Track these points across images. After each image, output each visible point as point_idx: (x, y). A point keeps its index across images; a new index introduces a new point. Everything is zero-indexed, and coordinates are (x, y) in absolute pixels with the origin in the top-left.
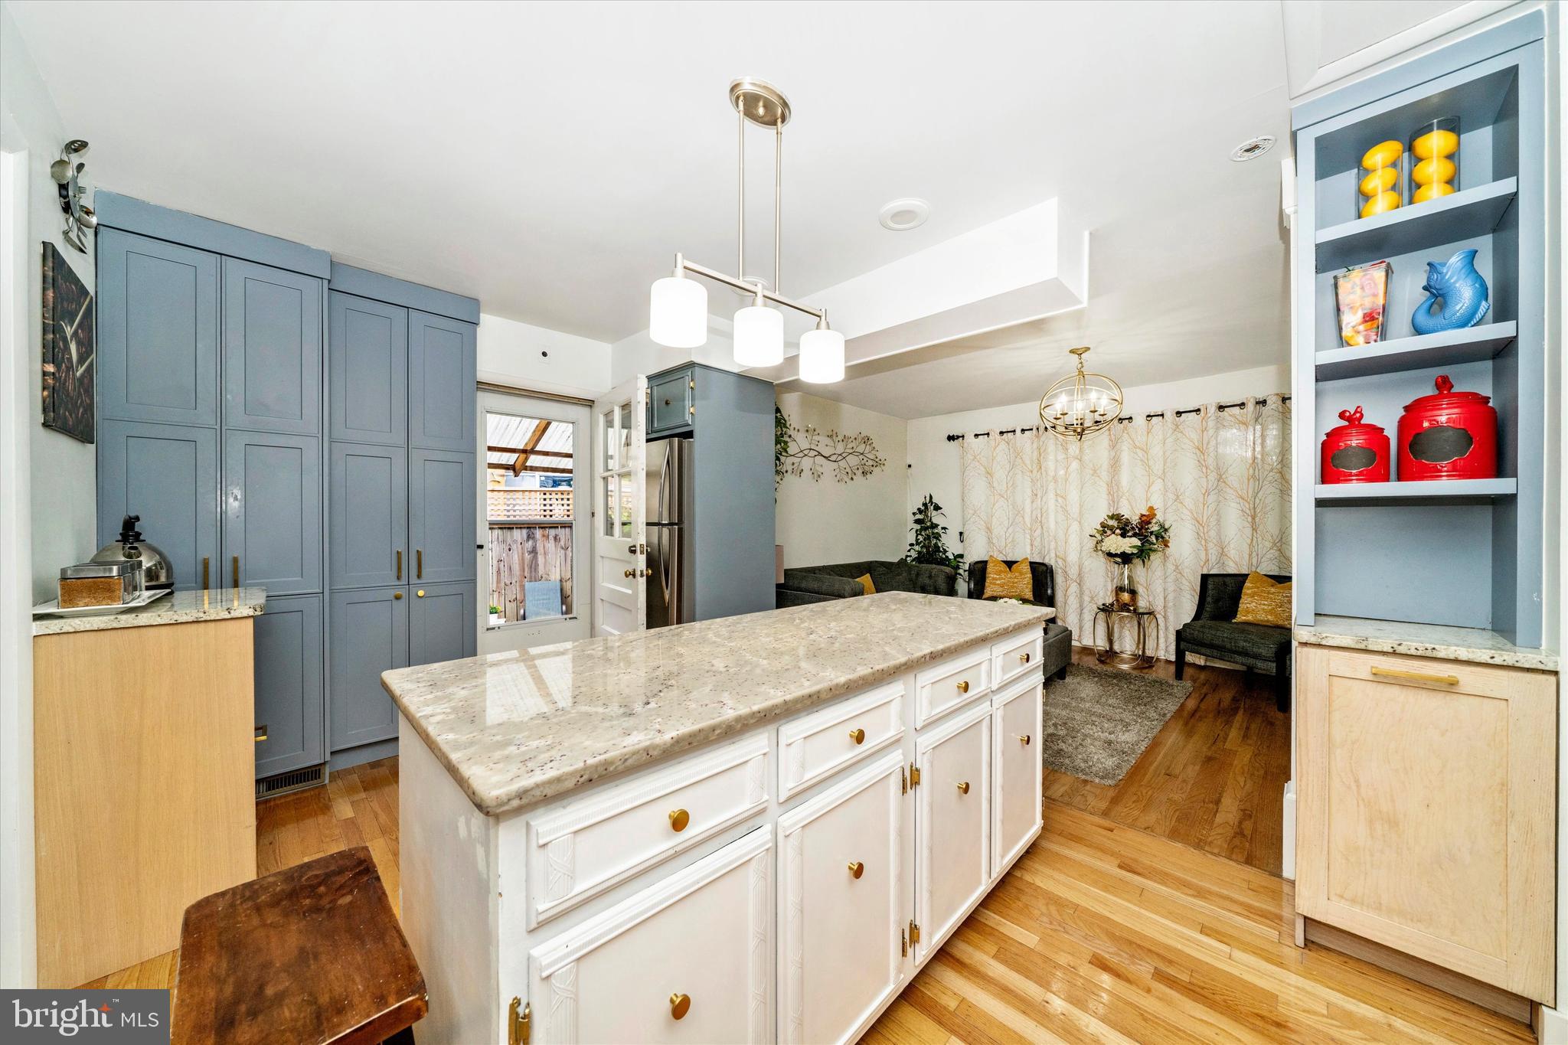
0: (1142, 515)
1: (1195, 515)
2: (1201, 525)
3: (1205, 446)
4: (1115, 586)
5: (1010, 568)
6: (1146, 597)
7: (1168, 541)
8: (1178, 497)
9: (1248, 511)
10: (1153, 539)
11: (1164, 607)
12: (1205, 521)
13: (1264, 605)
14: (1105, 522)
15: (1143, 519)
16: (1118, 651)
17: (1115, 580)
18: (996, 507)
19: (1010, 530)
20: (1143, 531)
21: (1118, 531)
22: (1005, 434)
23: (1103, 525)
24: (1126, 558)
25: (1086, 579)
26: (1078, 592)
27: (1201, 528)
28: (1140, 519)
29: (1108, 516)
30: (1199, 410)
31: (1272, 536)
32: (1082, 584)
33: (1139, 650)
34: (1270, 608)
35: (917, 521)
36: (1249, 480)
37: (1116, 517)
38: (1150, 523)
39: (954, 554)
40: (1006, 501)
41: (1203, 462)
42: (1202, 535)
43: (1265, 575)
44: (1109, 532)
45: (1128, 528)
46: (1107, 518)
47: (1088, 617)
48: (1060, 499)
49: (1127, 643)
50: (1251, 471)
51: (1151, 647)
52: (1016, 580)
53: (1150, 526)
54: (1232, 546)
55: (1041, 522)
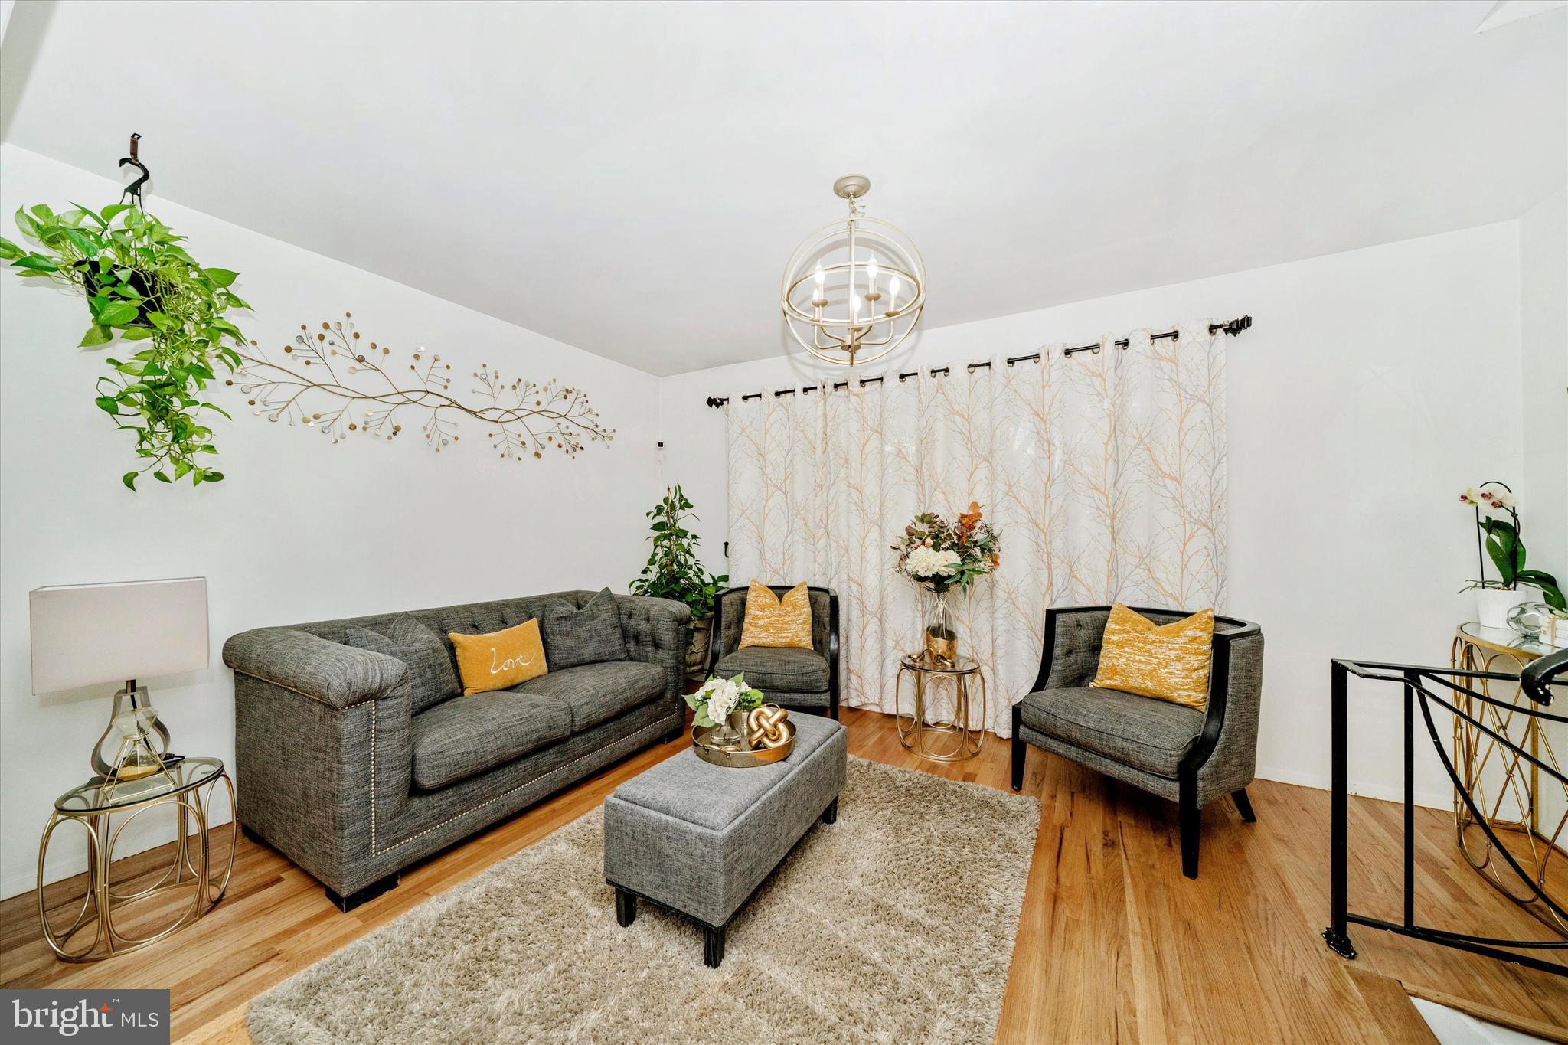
0: (963, 516)
1: (1032, 513)
2: (1042, 530)
3: (1046, 409)
4: (926, 627)
5: (780, 598)
6: (969, 640)
7: (997, 556)
8: (1010, 487)
9: (1106, 509)
10: (977, 551)
11: (992, 654)
12: (1047, 526)
13: (1140, 662)
14: (913, 526)
15: (964, 522)
16: (931, 722)
17: (927, 616)
18: (770, 504)
19: (789, 541)
20: (964, 540)
21: (929, 541)
22: (783, 395)
23: (910, 532)
24: (939, 583)
25: (888, 612)
26: (879, 631)
27: (1042, 536)
28: (960, 521)
29: (916, 517)
30: (1037, 356)
31: (1139, 548)
32: (883, 621)
33: (959, 722)
34: (1149, 667)
35: (656, 527)
36: (1106, 461)
37: (927, 519)
38: (973, 528)
39: (712, 577)
40: (784, 496)
41: (1044, 435)
42: (1044, 546)
43: (1129, 608)
44: (918, 542)
45: (943, 536)
46: (915, 521)
47: (892, 669)
48: (854, 493)
49: (941, 710)
50: (1110, 448)
51: (975, 718)
52: (787, 619)
53: (973, 532)
54: (1082, 562)
55: (826, 527)
